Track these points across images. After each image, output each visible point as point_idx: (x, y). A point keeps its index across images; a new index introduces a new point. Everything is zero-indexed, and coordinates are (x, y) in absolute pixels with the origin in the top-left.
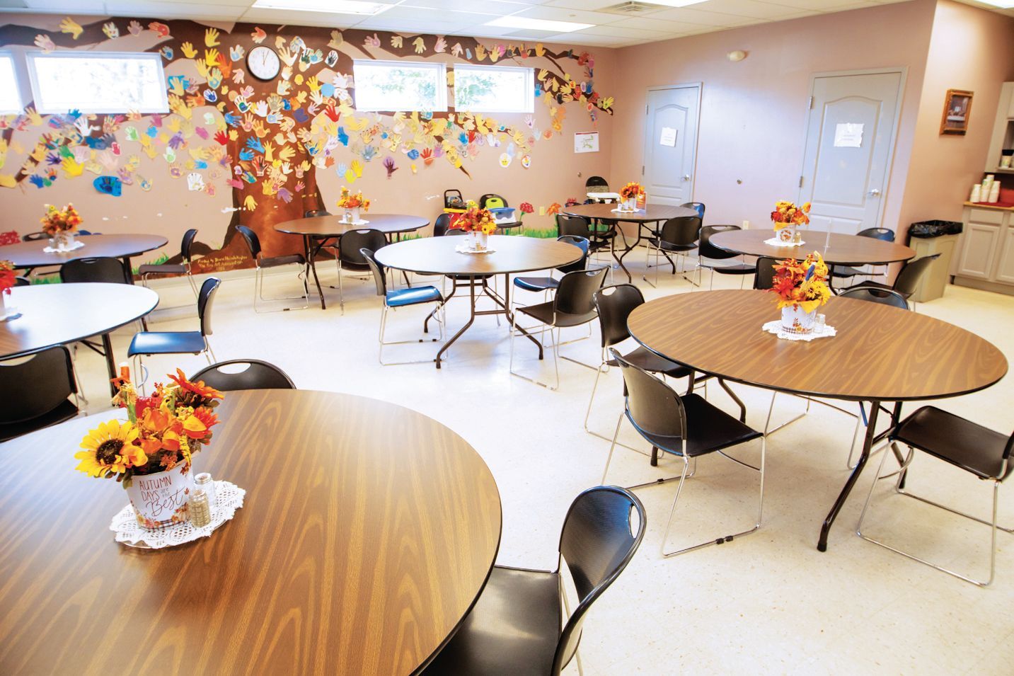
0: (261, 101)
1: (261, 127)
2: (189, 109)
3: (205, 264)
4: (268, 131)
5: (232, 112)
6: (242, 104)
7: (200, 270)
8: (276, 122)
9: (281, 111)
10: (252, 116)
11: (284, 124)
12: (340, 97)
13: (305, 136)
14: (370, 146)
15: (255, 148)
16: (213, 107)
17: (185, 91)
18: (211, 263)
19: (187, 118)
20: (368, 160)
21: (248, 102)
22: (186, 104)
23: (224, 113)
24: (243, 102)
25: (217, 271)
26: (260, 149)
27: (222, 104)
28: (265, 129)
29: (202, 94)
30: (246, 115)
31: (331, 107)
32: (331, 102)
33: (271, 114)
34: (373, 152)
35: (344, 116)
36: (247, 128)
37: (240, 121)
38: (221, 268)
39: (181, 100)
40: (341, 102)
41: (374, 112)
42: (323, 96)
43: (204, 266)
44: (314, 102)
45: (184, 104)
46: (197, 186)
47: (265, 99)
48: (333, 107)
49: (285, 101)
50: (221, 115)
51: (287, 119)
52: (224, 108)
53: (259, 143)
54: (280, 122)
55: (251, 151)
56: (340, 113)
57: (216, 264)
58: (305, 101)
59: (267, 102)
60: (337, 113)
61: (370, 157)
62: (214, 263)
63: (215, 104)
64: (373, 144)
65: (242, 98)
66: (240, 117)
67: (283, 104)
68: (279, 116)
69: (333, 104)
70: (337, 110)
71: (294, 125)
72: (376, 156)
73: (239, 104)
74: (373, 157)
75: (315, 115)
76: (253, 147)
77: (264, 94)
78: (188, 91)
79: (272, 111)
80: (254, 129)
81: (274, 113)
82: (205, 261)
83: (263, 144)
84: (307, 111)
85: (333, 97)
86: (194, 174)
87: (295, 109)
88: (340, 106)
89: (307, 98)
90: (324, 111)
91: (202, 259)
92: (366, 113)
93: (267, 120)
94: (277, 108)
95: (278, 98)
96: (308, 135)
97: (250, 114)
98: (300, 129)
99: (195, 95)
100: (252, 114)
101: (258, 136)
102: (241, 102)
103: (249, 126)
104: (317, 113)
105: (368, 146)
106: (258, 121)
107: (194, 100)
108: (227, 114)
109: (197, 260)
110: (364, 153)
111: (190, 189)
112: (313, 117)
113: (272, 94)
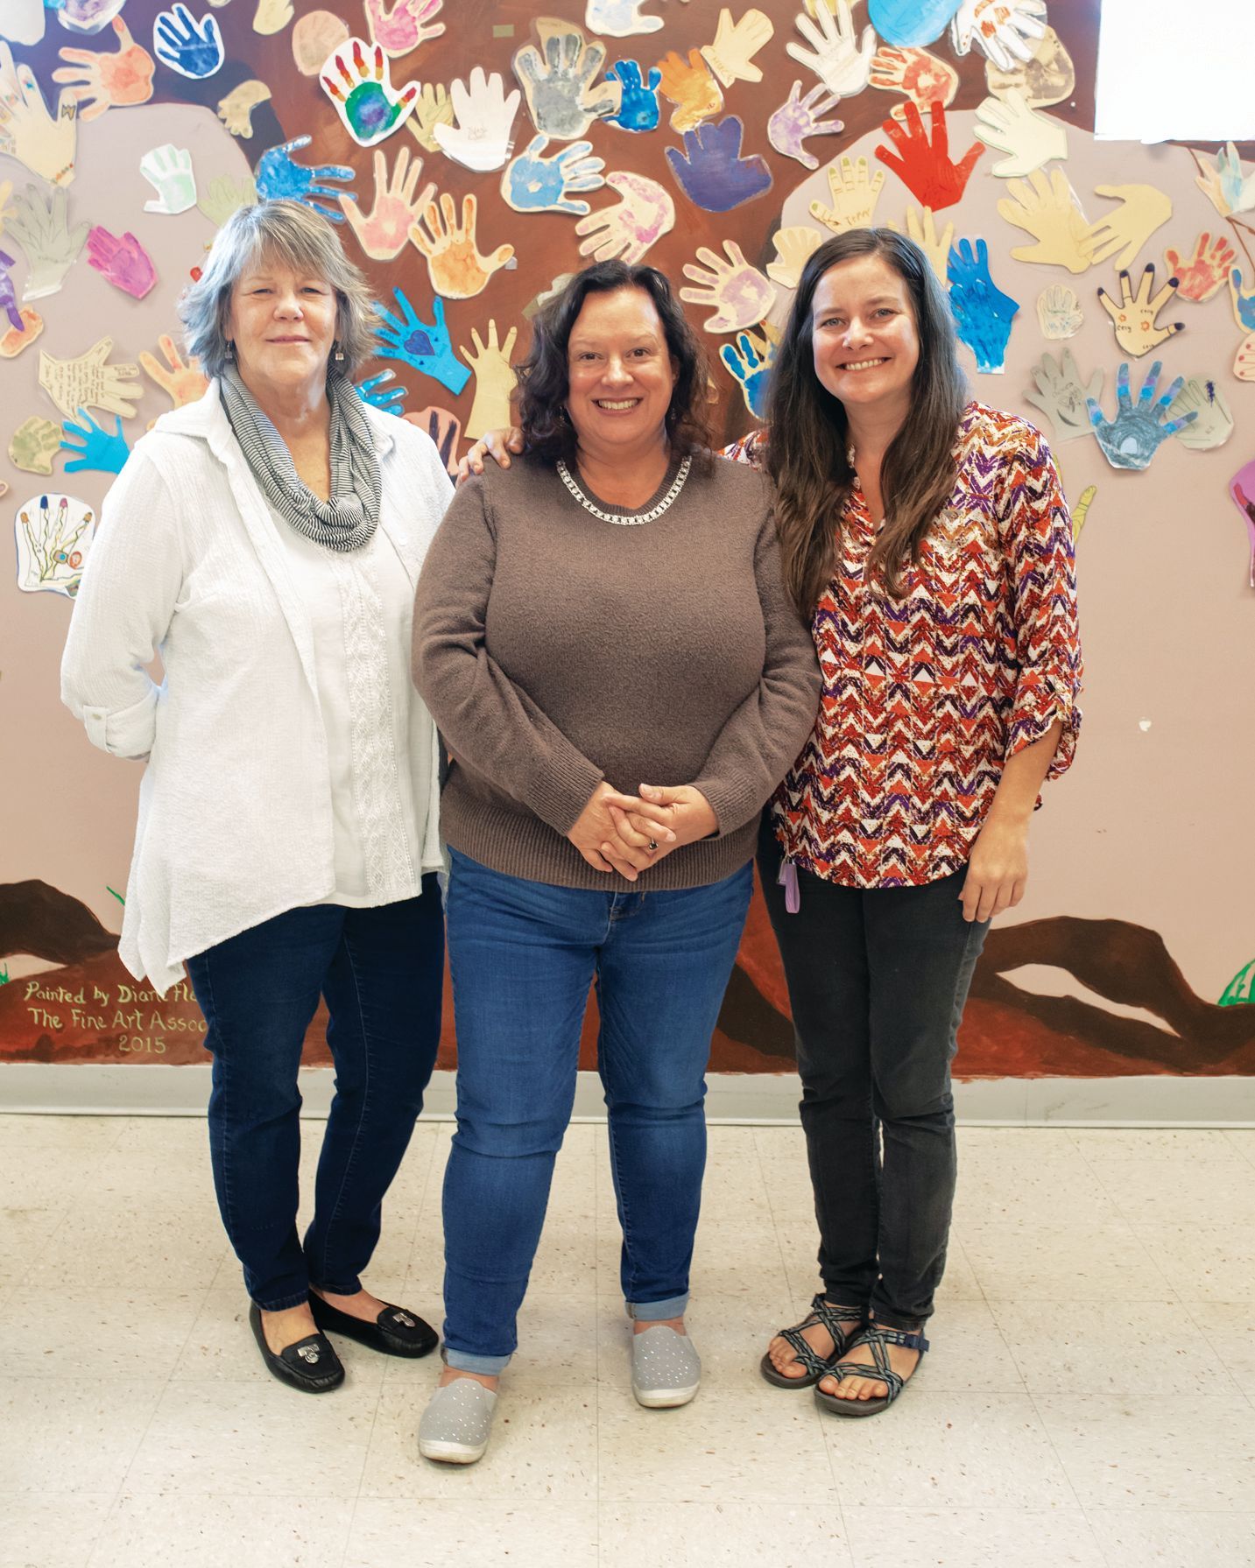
0: (477, 73)
1: (466, 236)
2: (65, 122)
3: (61, 1009)
4: (503, 257)
5: (304, 141)
6: (368, 92)
7: (30, 1041)
8: (561, 204)
9: (599, 137)
10: (418, 164)
11: (610, 214)
12: (990, 46)
13: (733, 295)
14: (1156, 369)
15: (414, 360)
16: (199, 113)
17: (51, 14)
18: (92, 1007)
19: (48, 173)
20: (1126, 468)
21: (398, 86)
22: (51, 93)
23: (252, 149)
24: (371, 77)
25: (123, 1057)
26: (443, 368)
27: (253, 93)
28: (486, 250)
29: (144, 39)
30: (380, 158)
31: (924, 109)
32: (925, 81)
33: (532, 154)
34: (1174, 414)
35: (1000, 169)
36: (380, 241)
37: (345, 199)
38: (144, 1045)
39: (25, 71)
40: (993, 78)
41: (1212, 147)
42: (880, 42)
43: (55, 1022)
44: (811, 79)
45: (35, 96)
46: (63, 570)
47: (500, 62)
48: (938, 111)
49: (627, 73)
50: (238, 157)
51: (630, 184)
52: (260, 114)
53: (440, 334)
54: (580, 206)
55: (388, 375)
56: (978, 149)
57: (119, 1017)
58: (755, 75)
59: (512, 83)
60: (956, 155)
61: (1149, 445)
62: (108, 1014)
63: (207, 94)
64: (1179, 361)
65: (368, 54)
66: (346, 172)
67: (613, 92)
68: (582, 167)
69: (936, 90)
70: (961, 132)
71: (668, 224)
72: (1189, 438)
73: (346, 91)
74: (1167, 447)
75: (809, 162)
76: (403, 354)
77: (504, 31)
78: (66, 19)
79: (543, 138)
80: (423, 245)
81: (554, 148)
82: (64, 995)
83: (461, 340)
84: (759, 140)
85: (942, 47)
86: (54, 500)
87: (685, 122)
88: (985, 109)
89: (769, 57)
90: (878, 137)
91: (46, 980)
92: (1158, 150)
93: (506, 191)
94: (574, 118)
95: (580, 57)
96: (749, 292)
97: (404, 152)
98: (703, 253)
99: (104, 41)
100: (417, 150)
101: (443, 286)
102: (358, 80)
103: (390, 228)
104: (826, 147)
105: (1138, 371)
106: (447, 200)
107: (96, 68)
108: (274, 154)
109: (21, 983)
110: (1110, 412)
111: (27, 580)
112: (793, 174)
113: (547, 28)
